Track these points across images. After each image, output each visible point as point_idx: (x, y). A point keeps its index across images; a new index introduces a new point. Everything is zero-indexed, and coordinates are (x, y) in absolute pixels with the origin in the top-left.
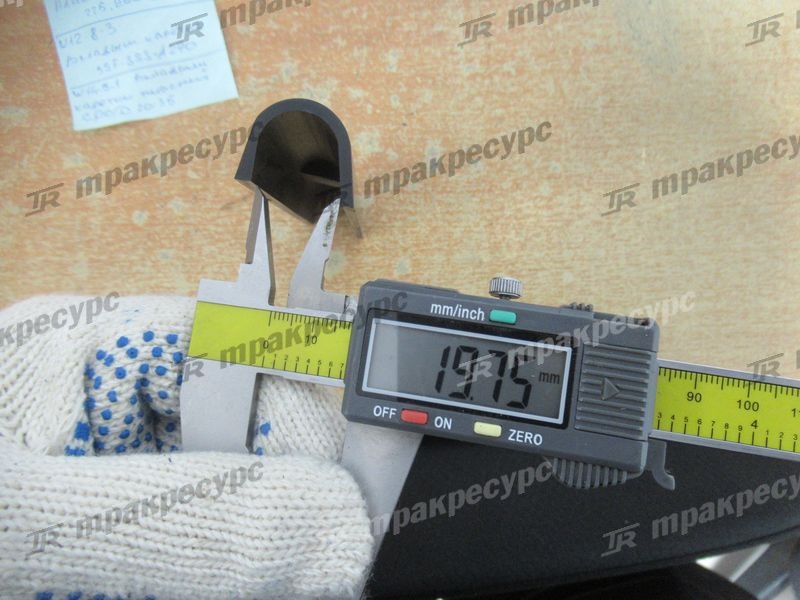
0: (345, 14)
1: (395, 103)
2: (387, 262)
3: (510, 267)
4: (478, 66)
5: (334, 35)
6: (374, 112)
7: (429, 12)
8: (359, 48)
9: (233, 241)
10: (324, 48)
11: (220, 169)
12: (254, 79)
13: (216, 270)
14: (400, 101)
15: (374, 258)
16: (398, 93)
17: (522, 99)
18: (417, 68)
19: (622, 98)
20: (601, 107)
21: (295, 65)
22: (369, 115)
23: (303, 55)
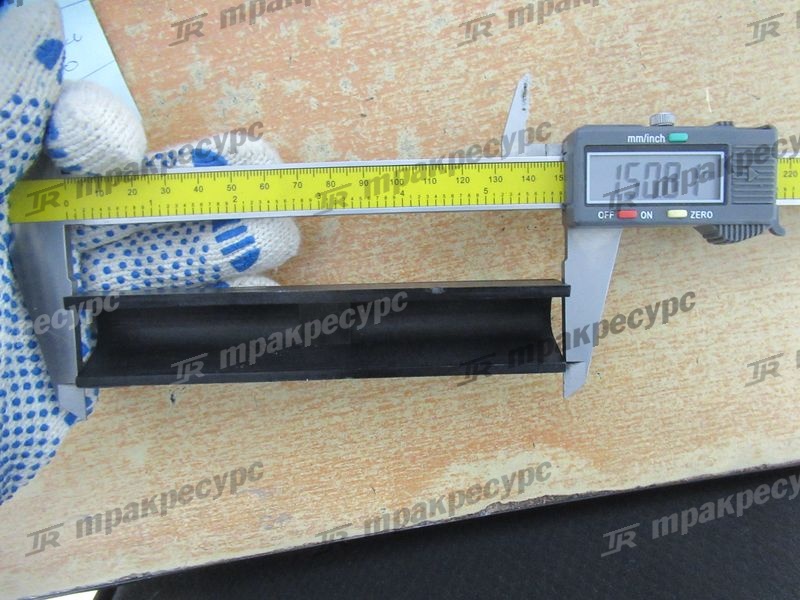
1: (347, 89)
4: (451, 16)
6: (321, 107)
8: (286, 25)
12: (158, 93)
14: (354, 85)
16: (348, 75)
17: (520, 51)
18: (369, 36)
19: (665, 23)
20: (636, 41)
21: (207, 63)
22: (314, 111)
23: (216, 49)
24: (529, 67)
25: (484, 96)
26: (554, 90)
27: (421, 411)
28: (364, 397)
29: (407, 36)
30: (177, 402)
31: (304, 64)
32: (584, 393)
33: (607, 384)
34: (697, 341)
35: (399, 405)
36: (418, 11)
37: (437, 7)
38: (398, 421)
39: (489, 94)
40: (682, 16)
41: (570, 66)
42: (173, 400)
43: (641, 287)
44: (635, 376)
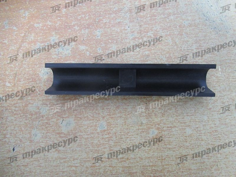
0: (79, 17)
1: (99, 51)
2: (95, 123)
3: (157, 126)
4: (136, 34)
5: (74, 25)
6: (90, 55)
7: (115, 15)
8: (84, 30)
9: (22, 115)
10: (70, 30)
11: (20, 82)
12: (39, 44)
13: (13, 128)
14: (102, 50)
15: (88, 122)
16: (101, 47)
17: (157, 47)
18: (109, 36)
19: (205, 45)
20: (195, 49)
21: (57, 37)
22: (88, 56)
23: (61, 34)
24: (160, 52)
25: (144, 59)
26: (168, 60)
27: (107, 170)
28: (86, 161)
29: (122, 38)
30: (15, 151)
31: (87, 42)
32: (172, 173)
33: (181, 170)
34: (217, 157)
35: (98, 166)
36: (126, 31)
37: (132, 31)
38: (97, 173)
39: (146, 58)
40: (210, 43)
41: (173, 53)
42: (14, 150)
43: (195, 132)
44: (192, 168)
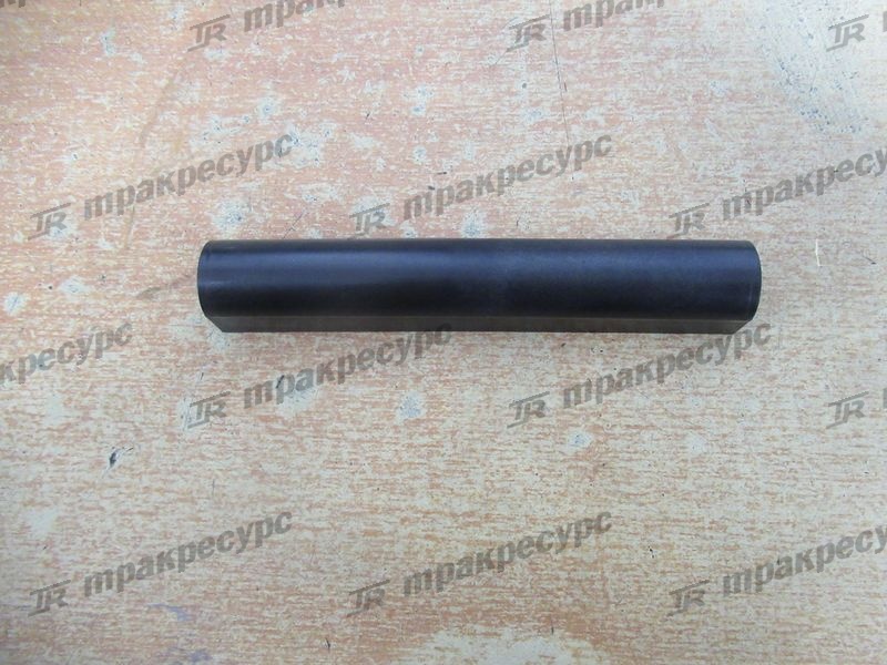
0: (358, 39)
1: (420, 158)
2: (387, 396)
3: (593, 419)
4: (548, 111)
5: (340, 65)
6: (386, 168)
7: (479, 41)
8: (373, 83)
9: (147, 348)
10: (323, 81)
11: (147, 239)
12: (217, 118)
13: (113, 390)
14: (429, 156)
15: (366, 390)
16: (424, 144)
17: (615, 160)
18: (456, 112)
19: (776, 165)
20: (742, 175)
21: (279, 101)
22: (379, 172)
23: (292, 90)
24: (623, 178)
25: (568, 197)
26: (646, 206)
27: (416, 548)
28: (350, 514)
29: (498, 120)
30: (116, 464)
31: (381, 123)
32: (630, 573)
33: (660, 567)
34: (780, 535)
35: (390, 533)
36: (514, 99)
37: (534, 100)
38: (383, 556)
39: (574, 195)
40: (795, 162)
41: (667, 186)
42: (112, 460)
43: (718, 450)
44: (697, 564)
